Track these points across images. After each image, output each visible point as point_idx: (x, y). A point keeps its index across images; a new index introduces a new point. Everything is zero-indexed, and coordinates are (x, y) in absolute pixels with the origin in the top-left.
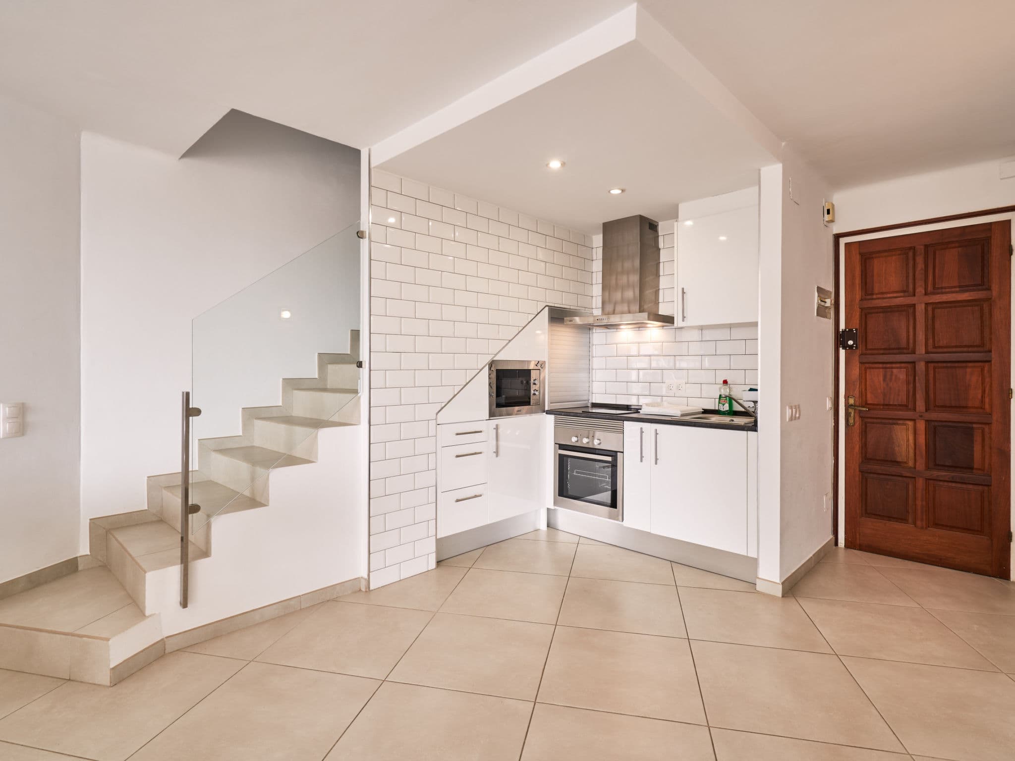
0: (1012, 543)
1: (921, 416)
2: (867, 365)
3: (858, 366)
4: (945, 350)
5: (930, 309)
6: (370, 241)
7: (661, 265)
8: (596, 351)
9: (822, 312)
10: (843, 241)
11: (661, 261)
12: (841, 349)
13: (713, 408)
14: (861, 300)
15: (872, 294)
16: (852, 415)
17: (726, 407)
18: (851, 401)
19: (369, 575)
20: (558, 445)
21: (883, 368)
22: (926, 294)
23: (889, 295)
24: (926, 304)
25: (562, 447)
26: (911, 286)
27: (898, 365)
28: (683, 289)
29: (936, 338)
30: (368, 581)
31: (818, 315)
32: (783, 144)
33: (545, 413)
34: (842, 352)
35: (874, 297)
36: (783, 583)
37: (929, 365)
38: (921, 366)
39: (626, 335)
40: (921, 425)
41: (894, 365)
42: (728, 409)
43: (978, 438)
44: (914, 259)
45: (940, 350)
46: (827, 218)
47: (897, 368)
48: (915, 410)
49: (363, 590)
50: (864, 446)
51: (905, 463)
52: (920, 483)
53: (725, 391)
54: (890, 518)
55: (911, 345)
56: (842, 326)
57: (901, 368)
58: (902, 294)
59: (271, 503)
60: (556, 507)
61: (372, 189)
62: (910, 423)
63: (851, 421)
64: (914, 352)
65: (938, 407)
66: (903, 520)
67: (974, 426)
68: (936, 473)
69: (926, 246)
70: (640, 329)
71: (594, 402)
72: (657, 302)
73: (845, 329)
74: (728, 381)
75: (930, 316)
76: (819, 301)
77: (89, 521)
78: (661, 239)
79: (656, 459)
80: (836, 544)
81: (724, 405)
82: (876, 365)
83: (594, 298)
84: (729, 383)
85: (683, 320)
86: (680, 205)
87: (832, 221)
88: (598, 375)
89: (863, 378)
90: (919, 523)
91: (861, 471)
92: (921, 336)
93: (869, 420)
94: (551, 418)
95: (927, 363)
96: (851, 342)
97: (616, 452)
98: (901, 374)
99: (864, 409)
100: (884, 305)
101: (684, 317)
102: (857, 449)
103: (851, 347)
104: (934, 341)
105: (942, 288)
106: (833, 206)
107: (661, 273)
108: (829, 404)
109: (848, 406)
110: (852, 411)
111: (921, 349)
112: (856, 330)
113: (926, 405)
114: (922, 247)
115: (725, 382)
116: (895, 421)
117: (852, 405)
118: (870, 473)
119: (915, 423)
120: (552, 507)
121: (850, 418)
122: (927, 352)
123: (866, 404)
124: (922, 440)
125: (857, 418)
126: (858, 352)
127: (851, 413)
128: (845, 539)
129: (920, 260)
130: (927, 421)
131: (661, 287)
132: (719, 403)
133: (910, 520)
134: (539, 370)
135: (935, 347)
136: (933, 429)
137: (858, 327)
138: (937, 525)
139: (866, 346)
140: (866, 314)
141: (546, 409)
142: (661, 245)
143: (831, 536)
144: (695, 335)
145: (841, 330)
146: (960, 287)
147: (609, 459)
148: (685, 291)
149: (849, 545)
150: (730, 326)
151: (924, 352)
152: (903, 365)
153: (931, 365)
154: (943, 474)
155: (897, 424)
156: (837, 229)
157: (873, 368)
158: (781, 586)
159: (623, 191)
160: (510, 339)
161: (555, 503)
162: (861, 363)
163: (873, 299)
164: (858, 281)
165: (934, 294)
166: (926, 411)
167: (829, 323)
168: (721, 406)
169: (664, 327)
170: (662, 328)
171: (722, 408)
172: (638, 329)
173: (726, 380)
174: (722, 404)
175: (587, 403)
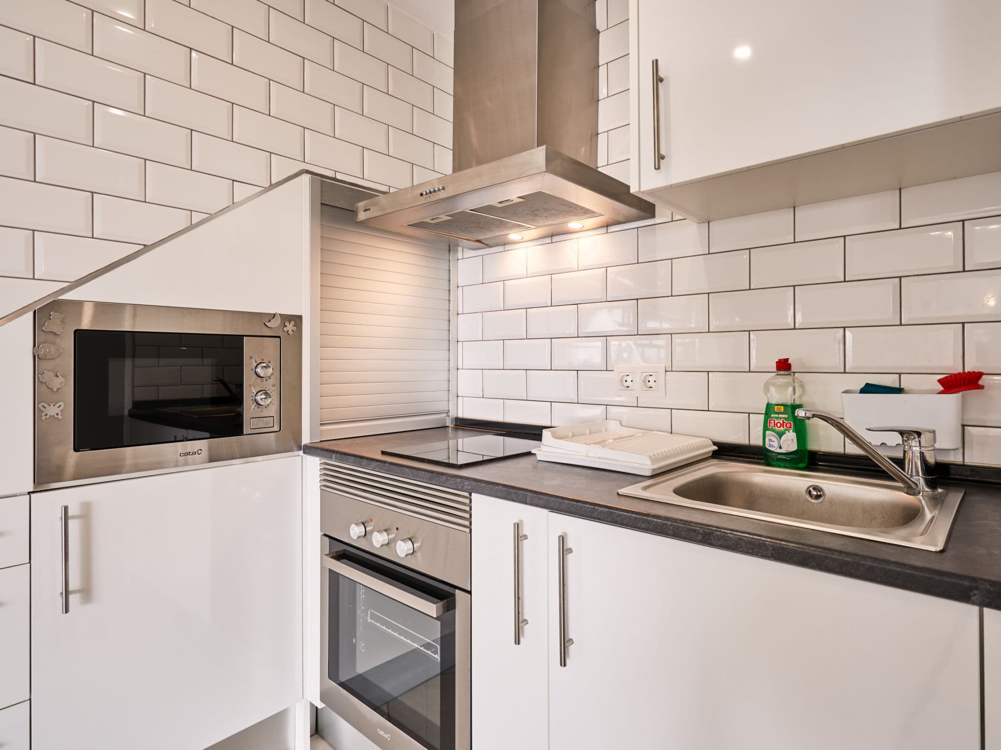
8: (463, 299)
13: (745, 442)
17: (789, 443)
20: (328, 540)
28: (656, 63)
33: (301, 453)
42: (794, 447)
53: (782, 394)
70: (555, 239)
74: (791, 362)
79: (565, 642)
81: (780, 435)
84: (793, 370)
85: (658, 172)
94: (313, 464)
97: (454, 588)
101: (660, 158)
115: (784, 366)
120: (317, 702)
132: (766, 428)
134: (279, 337)
141: (306, 440)
148: (661, 74)
160: (149, 243)
168: (771, 438)
169: (612, 229)
170: (604, 230)
171: (776, 444)
172: (548, 240)
173: (787, 360)
174: (774, 431)
175: (444, 420)
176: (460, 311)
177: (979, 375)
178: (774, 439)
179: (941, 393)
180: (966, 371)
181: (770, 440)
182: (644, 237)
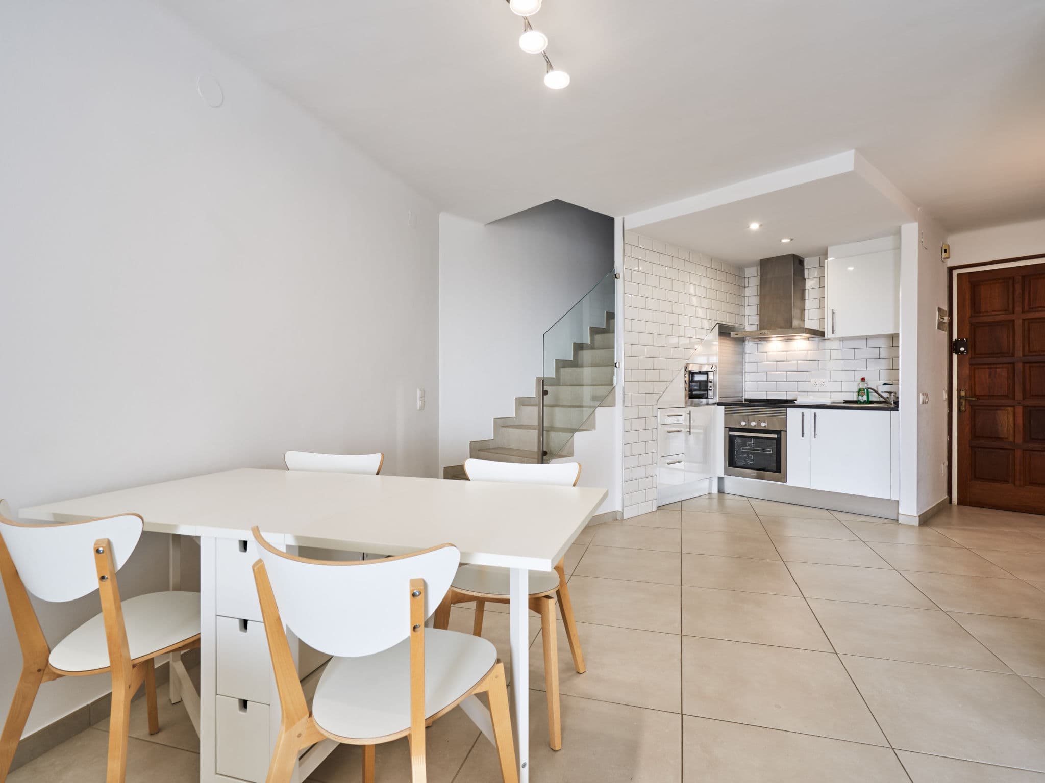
1: (1019, 403)
2: (975, 366)
3: (968, 366)
4: (1038, 354)
5: (1026, 323)
6: (624, 281)
7: (807, 291)
8: (747, 358)
9: (940, 326)
10: (955, 273)
11: (806, 288)
12: (954, 354)
13: (852, 399)
14: (971, 317)
15: (980, 313)
16: (964, 404)
17: (865, 398)
18: (963, 393)
19: (623, 510)
21: (988, 368)
22: (1023, 312)
23: (993, 313)
25: (731, 429)
26: (1011, 306)
27: (1001, 366)
28: (832, 310)
29: (1031, 344)
30: (622, 513)
31: (939, 328)
32: (919, 209)
33: (717, 405)
34: (955, 357)
35: (981, 314)
36: (919, 516)
37: (1026, 365)
38: (1019, 366)
39: (775, 345)
40: (1019, 410)
41: (998, 366)
44: (1014, 287)
45: (1034, 354)
46: (944, 255)
47: (1000, 368)
48: (1014, 398)
49: (620, 519)
50: (973, 427)
51: (1007, 438)
52: (1018, 453)
53: (863, 386)
54: (994, 480)
55: (1011, 351)
56: (955, 337)
57: (1002, 367)
58: (1004, 313)
59: (575, 454)
60: (726, 476)
61: (625, 245)
62: (1011, 409)
63: (963, 409)
64: (1013, 355)
65: (1032, 396)
66: (1006, 481)
68: (1031, 445)
69: (1023, 277)
70: (789, 341)
71: (747, 398)
72: (803, 319)
73: (958, 339)
74: (865, 378)
75: (1026, 328)
76: (940, 318)
77: (443, 469)
78: (806, 272)
79: (815, 435)
80: (951, 501)
81: (862, 396)
82: (984, 366)
83: (746, 317)
84: (866, 380)
85: (833, 333)
86: (829, 248)
87: (948, 258)
88: (749, 377)
89: (972, 376)
90: (1017, 483)
91: (972, 447)
92: (1019, 343)
93: (977, 408)
94: (721, 408)
95: (1024, 363)
96: (962, 349)
97: (780, 431)
98: (1003, 372)
99: (973, 399)
100: (989, 320)
101: (833, 331)
102: (967, 429)
103: (962, 352)
104: (1029, 346)
105: (1036, 308)
106: (949, 246)
107: (807, 297)
108: (945, 396)
109: (960, 398)
110: (963, 402)
111: (1019, 353)
112: (967, 339)
113: (1023, 395)
114: (1020, 278)
115: (863, 379)
116: (999, 407)
117: (963, 396)
118: (978, 447)
119: (1015, 409)
120: (722, 475)
121: (961, 407)
122: (1024, 356)
123: (975, 396)
124: (1020, 421)
125: (968, 406)
126: (968, 356)
127: (962, 403)
128: (958, 498)
129: (1018, 287)
130: (1024, 407)
131: (806, 308)
132: (858, 395)
133: (1010, 482)
134: (713, 372)
135: (1030, 352)
136: (1029, 413)
137: (968, 337)
138: (1032, 483)
139: (975, 350)
140: (974, 327)
141: (717, 401)
142: (806, 276)
143: (946, 496)
144: (836, 344)
145: (954, 340)
147: (775, 436)
148: (834, 312)
149: (961, 502)
150: (867, 338)
151: (1021, 355)
152: (1005, 365)
153: (1027, 366)
154: (1037, 445)
155: (1000, 410)
156: (950, 263)
157: (981, 368)
158: (918, 518)
159: (792, 240)
161: (726, 473)
162: (970, 364)
163: (980, 316)
164: (968, 303)
165: (1028, 312)
166: (1023, 399)
167: (944, 334)
168: (860, 397)
169: (810, 339)
170: (808, 339)
172: (786, 340)
176: (747, 362)
182: (822, 343)
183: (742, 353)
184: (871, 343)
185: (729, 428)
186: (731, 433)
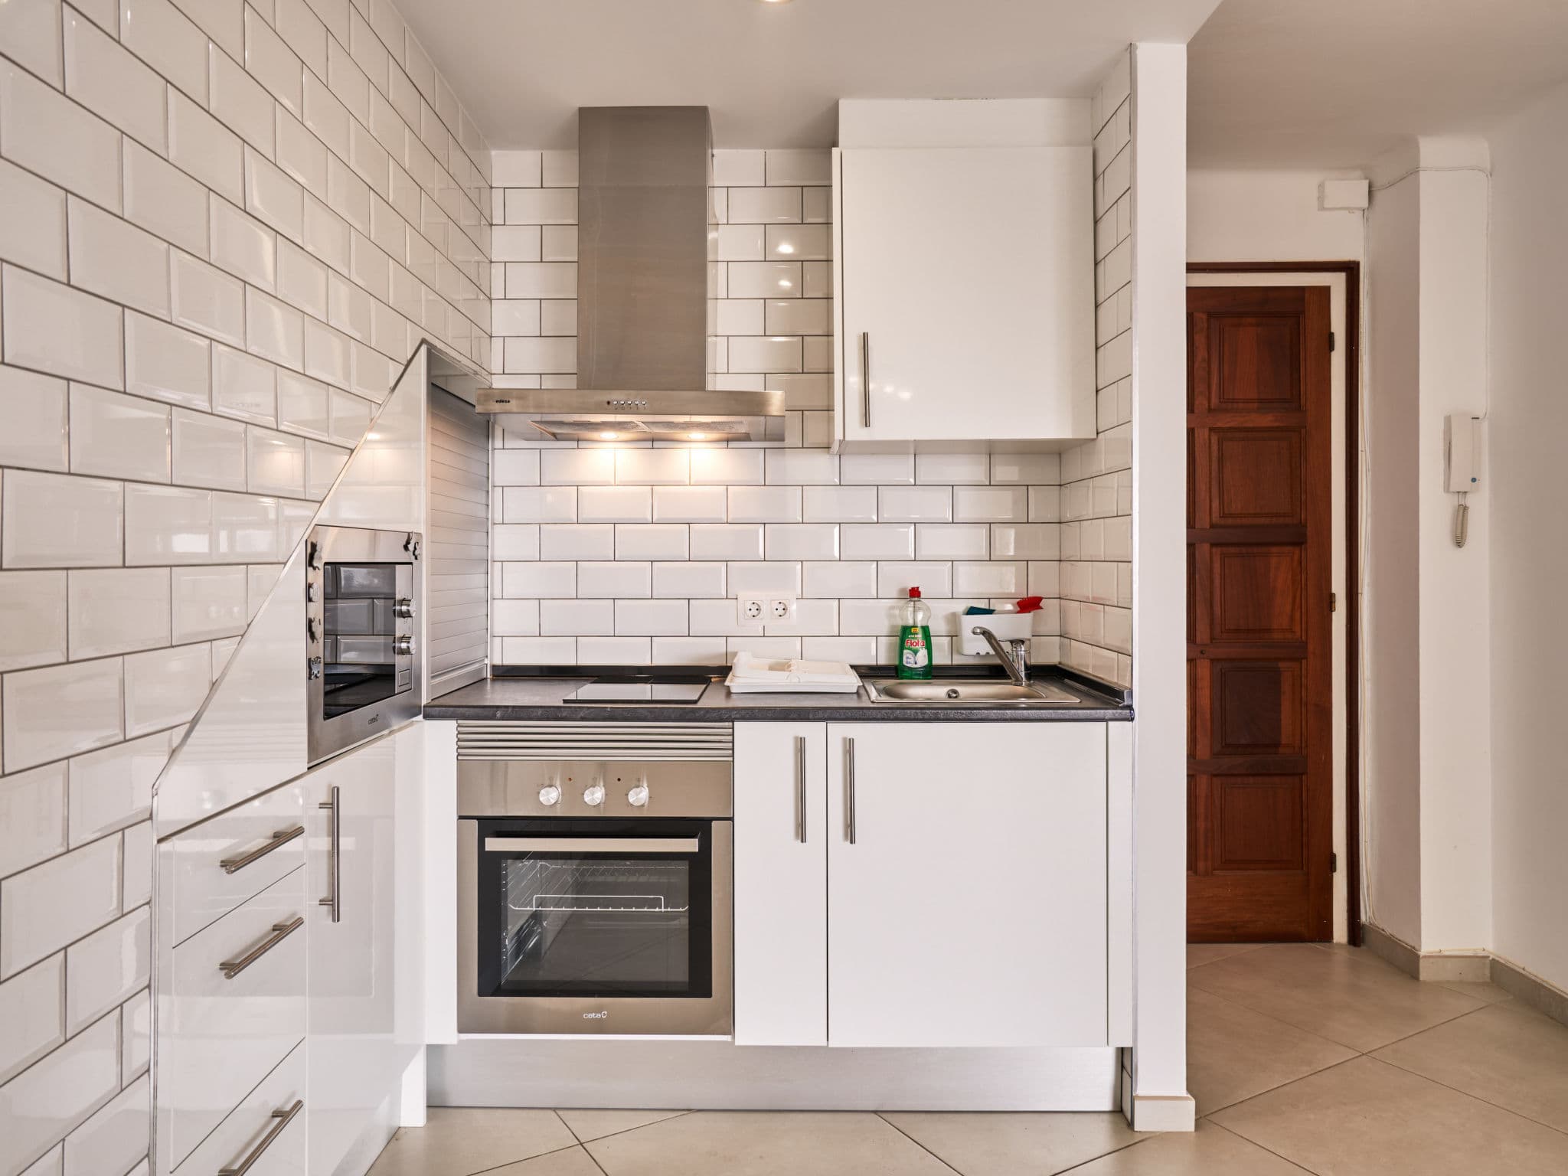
0: (1334, 874)
1: (1204, 653)
4: (1238, 521)
5: (1215, 440)
8: (507, 505)
17: (921, 659)
20: (476, 822)
22: (1209, 411)
24: (1211, 429)
25: (492, 826)
29: (1225, 497)
33: (423, 717)
37: (1215, 550)
38: (1203, 553)
40: (1204, 669)
42: (925, 662)
43: (1286, 686)
45: (1230, 521)
52: (1203, 784)
65: (1228, 632)
67: (1281, 665)
68: (1225, 760)
69: (1210, 315)
70: (656, 444)
71: (498, 662)
74: (920, 589)
75: (1215, 454)
81: (914, 653)
83: (497, 343)
84: (922, 596)
85: (865, 425)
86: (840, 102)
88: (512, 580)
90: (1201, 864)
94: (447, 730)
95: (1212, 546)
97: (709, 820)
105: (1234, 401)
111: (1202, 519)
114: (1204, 317)
115: (915, 593)
120: (449, 1037)
122: (1211, 525)
130: (1212, 661)
135: (1222, 515)
136: (1221, 675)
141: (425, 699)
146: (1261, 401)
147: (691, 845)
151: (1207, 525)
153: (1218, 551)
154: (1236, 762)
161: (466, 1022)
165: (1221, 411)
166: (1211, 641)
168: (908, 655)
169: (732, 444)
170: (725, 444)
171: (912, 661)
172: (649, 444)
173: (918, 588)
174: (911, 649)
175: (480, 670)
176: (500, 520)
177: (1040, 599)
178: (910, 656)
179: (1018, 612)
180: (1029, 596)
181: (907, 658)
182: (773, 460)
183: (484, 485)
184: (933, 469)
185: (481, 819)
186: (494, 844)
